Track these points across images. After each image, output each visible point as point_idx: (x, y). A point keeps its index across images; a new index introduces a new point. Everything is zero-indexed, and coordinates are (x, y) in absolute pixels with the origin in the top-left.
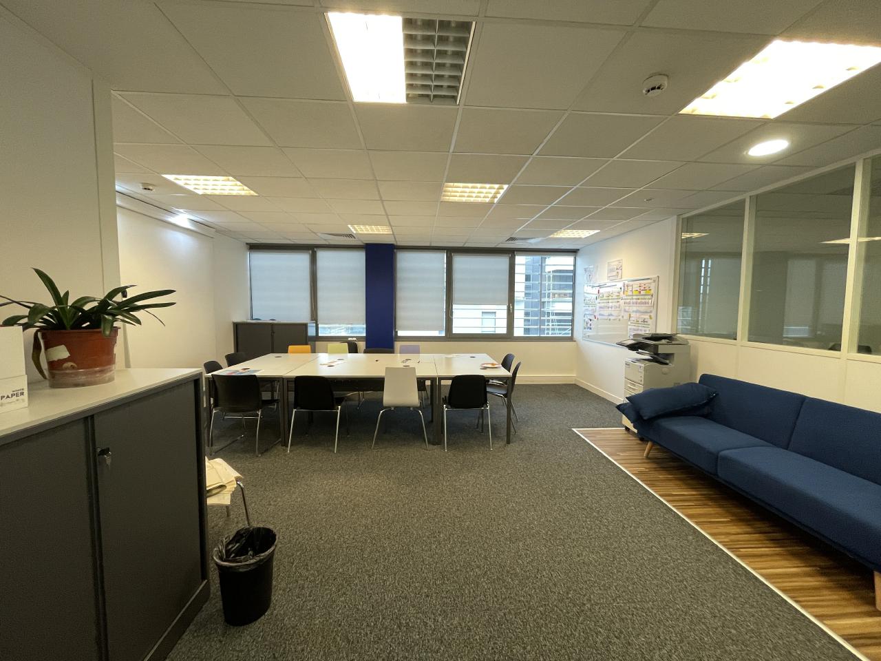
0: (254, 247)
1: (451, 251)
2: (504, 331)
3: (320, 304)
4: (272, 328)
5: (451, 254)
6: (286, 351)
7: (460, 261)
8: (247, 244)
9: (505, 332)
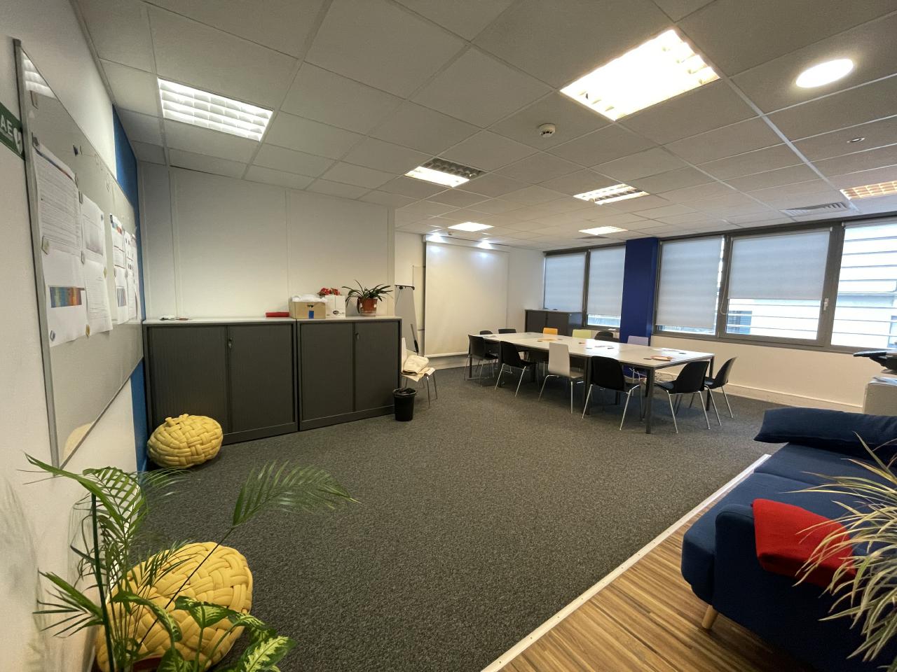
0: (550, 254)
1: (731, 235)
2: (813, 336)
3: (590, 297)
4: (547, 315)
5: (730, 240)
6: (541, 332)
7: (743, 247)
8: (544, 252)
9: (815, 338)
